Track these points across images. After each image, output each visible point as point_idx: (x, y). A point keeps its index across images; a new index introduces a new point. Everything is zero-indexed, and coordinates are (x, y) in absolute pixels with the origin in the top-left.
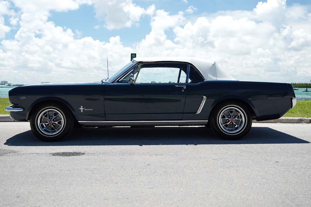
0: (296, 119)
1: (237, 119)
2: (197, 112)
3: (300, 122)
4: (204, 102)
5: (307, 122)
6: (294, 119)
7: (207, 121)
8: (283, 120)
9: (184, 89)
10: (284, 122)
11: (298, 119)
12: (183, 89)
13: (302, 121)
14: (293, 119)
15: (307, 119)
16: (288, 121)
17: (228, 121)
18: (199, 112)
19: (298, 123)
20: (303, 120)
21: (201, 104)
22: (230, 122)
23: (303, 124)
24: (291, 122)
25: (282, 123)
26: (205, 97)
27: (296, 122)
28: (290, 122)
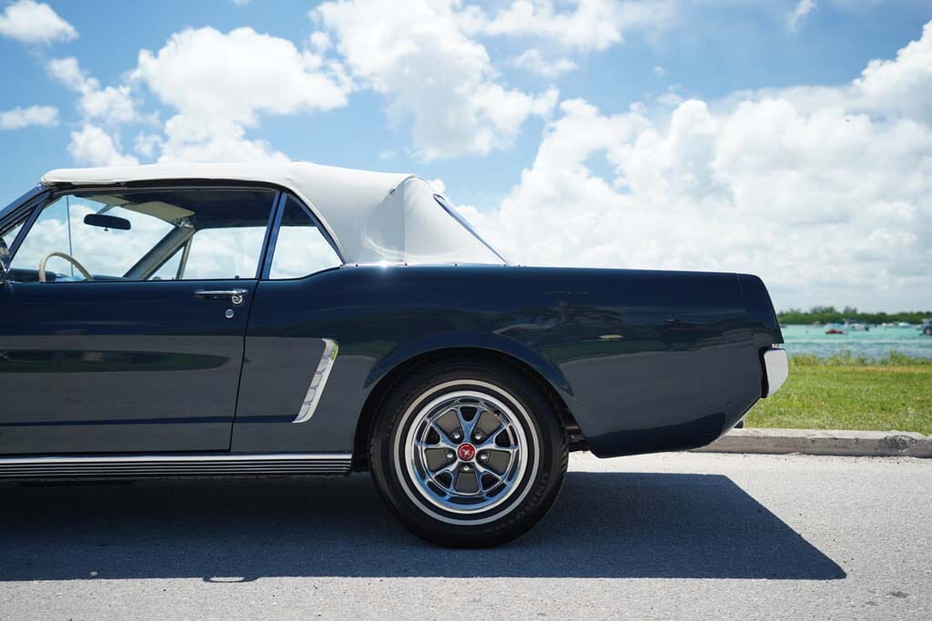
0: (873, 440)
1: (493, 446)
2: (294, 417)
3: (889, 452)
4: (326, 367)
5: (920, 453)
6: (864, 441)
7: (349, 457)
8: (813, 441)
9: (235, 308)
10: (817, 450)
11: (880, 441)
12: (230, 305)
13: (898, 448)
14: (857, 440)
15: (923, 441)
16: (836, 446)
17: (450, 456)
18: (306, 413)
19: (882, 456)
20: (904, 442)
21: (316, 377)
22: (459, 460)
23: (901, 459)
24: (850, 451)
25: (809, 454)
26: (330, 344)
27: (873, 451)
28: (844, 451)
